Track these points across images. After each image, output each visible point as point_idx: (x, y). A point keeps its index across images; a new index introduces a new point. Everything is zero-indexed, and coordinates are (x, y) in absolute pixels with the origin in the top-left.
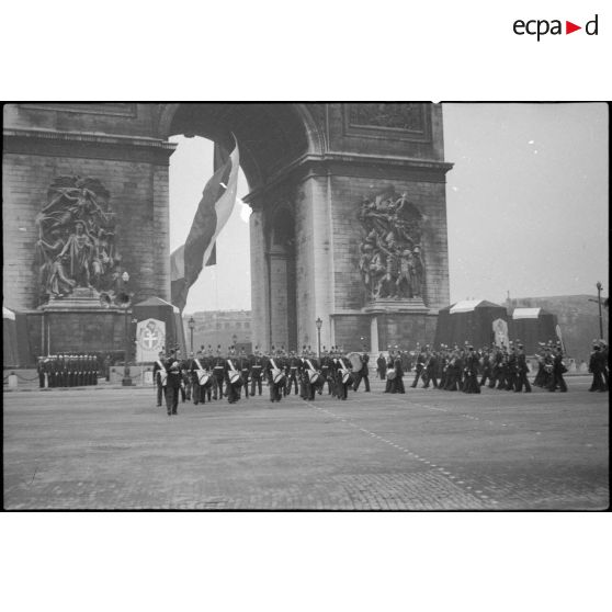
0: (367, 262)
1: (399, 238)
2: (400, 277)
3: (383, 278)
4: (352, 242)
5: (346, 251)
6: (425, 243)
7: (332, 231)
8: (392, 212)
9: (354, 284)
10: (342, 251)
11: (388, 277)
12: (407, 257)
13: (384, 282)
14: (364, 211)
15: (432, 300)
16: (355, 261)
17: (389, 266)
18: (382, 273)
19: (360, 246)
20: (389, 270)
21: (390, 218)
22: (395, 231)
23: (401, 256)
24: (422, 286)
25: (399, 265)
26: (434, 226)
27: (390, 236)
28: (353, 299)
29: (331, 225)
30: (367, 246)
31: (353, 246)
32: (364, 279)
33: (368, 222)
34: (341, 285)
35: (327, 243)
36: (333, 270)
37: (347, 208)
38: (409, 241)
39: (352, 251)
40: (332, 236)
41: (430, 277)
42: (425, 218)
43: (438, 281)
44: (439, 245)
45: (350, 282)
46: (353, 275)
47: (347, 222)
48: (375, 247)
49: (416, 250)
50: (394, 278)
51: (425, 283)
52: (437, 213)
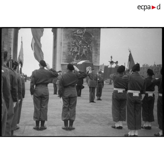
0: (73, 49)
1: (83, 42)
2: (82, 54)
3: (77, 54)
4: (69, 43)
5: (67, 46)
6: (92, 44)
7: (63, 40)
8: (81, 34)
9: (69, 55)
10: (66, 45)
11: (79, 54)
12: (85, 48)
13: (77, 55)
14: (73, 34)
15: (93, 61)
16: (69, 49)
17: (79, 50)
18: (77, 53)
19: (71, 44)
20: (79, 52)
21: (81, 36)
22: (82, 40)
23: (83, 48)
24: (90, 57)
25: (82, 50)
26: (96, 39)
27: (80, 42)
28: (68, 60)
29: (63, 38)
30: (73, 44)
31: (69, 44)
32: (72, 54)
33: (74, 37)
34: (64, 55)
35: (62, 43)
36: (62, 51)
37: (68, 33)
38: (86, 43)
39: (68, 46)
40: (63, 41)
41: (93, 55)
42: (93, 36)
43: (96, 56)
44: (97, 45)
45: (67, 55)
46: (68, 53)
47: (68, 37)
48: (76, 45)
49: (89, 46)
50: (81, 54)
51: (92, 56)
52: (97, 35)
